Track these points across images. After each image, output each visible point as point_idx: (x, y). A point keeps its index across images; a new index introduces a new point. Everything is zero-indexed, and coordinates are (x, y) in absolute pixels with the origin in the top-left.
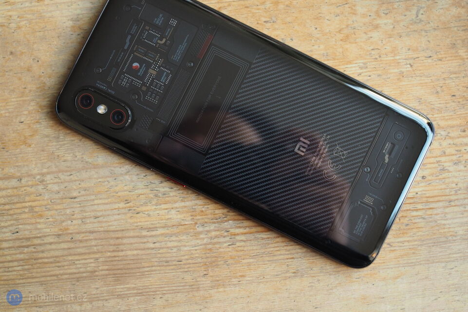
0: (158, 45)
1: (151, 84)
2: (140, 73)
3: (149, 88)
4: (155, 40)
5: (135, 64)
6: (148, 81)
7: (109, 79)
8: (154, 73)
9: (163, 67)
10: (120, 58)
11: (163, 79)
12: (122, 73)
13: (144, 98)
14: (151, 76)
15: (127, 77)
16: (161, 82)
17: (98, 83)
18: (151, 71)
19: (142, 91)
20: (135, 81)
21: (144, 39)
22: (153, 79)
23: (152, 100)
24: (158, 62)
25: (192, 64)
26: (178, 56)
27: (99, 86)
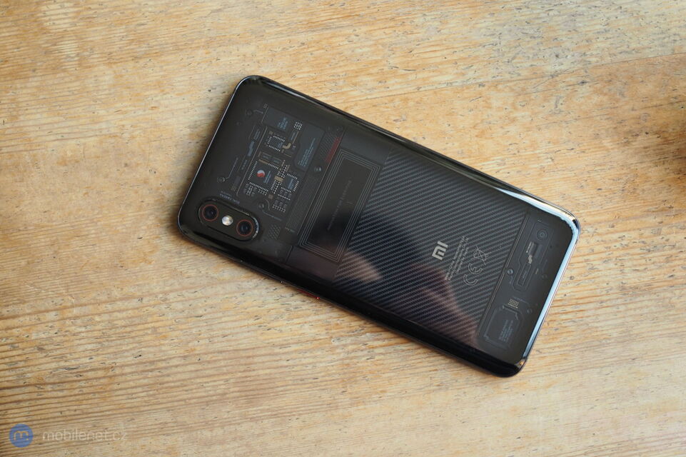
13: (271, 207)
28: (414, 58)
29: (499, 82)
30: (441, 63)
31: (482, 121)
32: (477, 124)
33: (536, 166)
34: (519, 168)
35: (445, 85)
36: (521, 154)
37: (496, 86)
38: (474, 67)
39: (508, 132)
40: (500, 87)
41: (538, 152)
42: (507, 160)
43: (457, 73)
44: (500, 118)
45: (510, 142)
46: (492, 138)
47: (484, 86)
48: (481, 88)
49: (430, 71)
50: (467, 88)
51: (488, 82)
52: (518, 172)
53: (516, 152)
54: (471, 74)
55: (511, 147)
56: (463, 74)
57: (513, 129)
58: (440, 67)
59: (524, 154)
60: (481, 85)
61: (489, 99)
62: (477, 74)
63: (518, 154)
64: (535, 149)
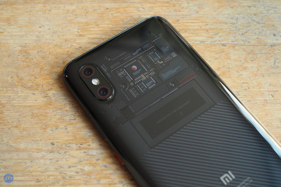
0: (156, 63)
1: (138, 84)
3: (135, 85)
4: (156, 59)
5: (135, 67)
6: (137, 81)
7: (112, 67)
8: (145, 78)
9: (152, 77)
10: (127, 58)
11: (148, 84)
12: (122, 67)
13: (128, 90)
14: (141, 79)
15: (124, 71)
16: (146, 86)
17: (102, 66)
18: (142, 76)
19: (130, 85)
20: (128, 76)
21: (149, 55)
22: (141, 81)
23: (133, 93)
24: (151, 73)
25: (173, 85)
26: (166, 76)
28: (179, 25)
29: (236, 45)
30: (197, 30)
31: (224, 66)
32: (221, 68)
33: (261, 99)
34: (249, 99)
35: (199, 42)
36: (250, 90)
37: (234, 47)
38: (220, 34)
39: (242, 75)
40: (236, 48)
41: (262, 90)
42: (240, 92)
43: (208, 37)
44: (236, 66)
45: (243, 82)
46: (230, 77)
47: (225, 46)
48: (224, 47)
49: (189, 33)
50: (214, 46)
51: (228, 44)
52: (248, 101)
53: (247, 88)
54: (217, 38)
55: (243, 85)
56: (212, 38)
57: (245, 73)
58: (197, 31)
59: (253, 90)
60: (223, 45)
61: (229, 54)
62: (221, 39)
63: (248, 90)
64: (260, 88)
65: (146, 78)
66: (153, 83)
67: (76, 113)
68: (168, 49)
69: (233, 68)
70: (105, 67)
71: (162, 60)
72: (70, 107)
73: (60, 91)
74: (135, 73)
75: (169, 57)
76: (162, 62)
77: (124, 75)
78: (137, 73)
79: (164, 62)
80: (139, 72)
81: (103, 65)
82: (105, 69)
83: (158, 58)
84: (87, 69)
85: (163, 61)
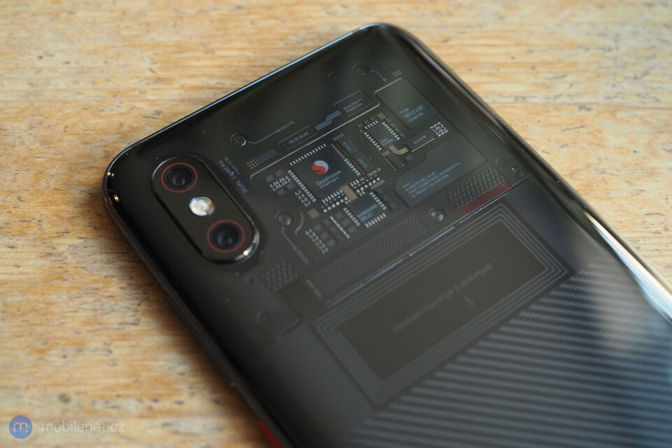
0: (387, 153)
1: (333, 212)
2: (320, 184)
3: (323, 217)
4: (385, 142)
5: (322, 164)
6: (330, 205)
7: (252, 164)
8: (352, 196)
9: (375, 193)
10: (297, 139)
11: (363, 215)
12: (285, 166)
13: (303, 230)
14: (343, 198)
15: (290, 177)
16: (357, 219)
17: (224, 161)
18: (345, 189)
19: (308, 218)
20: (303, 192)
21: (365, 130)
22: (343, 205)
23: (318, 241)
24: (371, 181)
25: (441, 217)
26: (419, 189)
27: (223, 165)
28: (451, 51)
29: (619, 107)
30: (504, 65)
31: (588, 166)
32: (578, 170)
35: (512, 100)
37: (613, 113)
38: (570, 78)
39: (643, 191)
40: (621, 114)
42: (642, 241)
43: (535, 84)
44: (625, 166)
45: (647, 211)
46: (609, 199)
47: (589, 109)
48: (583, 113)
49: (481, 74)
50: (557, 108)
51: (597, 104)
53: (660, 229)
54: (562, 87)
55: (649, 220)
56: (548, 87)
57: (650, 187)
58: (502, 70)
60: (582, 107)
61: (600, 131)
62: (574, 90)
63: (664, 234)
65: (358, 195)
66: (378, 212)
67: (139, 305)
68: (421, 114)
69: (614, 172)
70: (230, 163)
71: (406, 146)
72: (122, 286)
73: (93, 238)
74: (324, 181)
75: (425, 137)
76: (404, 151)
77: (290, 187)
78: (329, 183)
79: (410, 150)
80: (334, 180)
81: (226, 159)
82: (232, 170)
83: (391, 140)
84: (175, 169)
85: (408, 148)
